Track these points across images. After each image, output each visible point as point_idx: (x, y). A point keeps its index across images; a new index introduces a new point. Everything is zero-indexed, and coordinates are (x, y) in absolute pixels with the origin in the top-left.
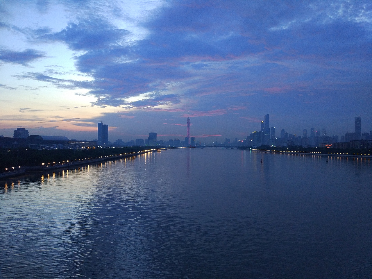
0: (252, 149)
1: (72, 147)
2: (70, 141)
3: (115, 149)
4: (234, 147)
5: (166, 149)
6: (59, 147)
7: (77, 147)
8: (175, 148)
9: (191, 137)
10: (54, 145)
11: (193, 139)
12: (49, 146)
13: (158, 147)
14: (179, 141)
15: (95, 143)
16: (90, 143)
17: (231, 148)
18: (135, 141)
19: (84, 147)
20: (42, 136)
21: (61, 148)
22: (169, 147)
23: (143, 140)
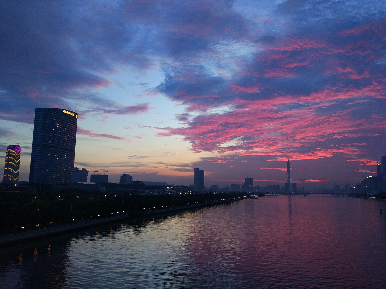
0: (367, 197)
1: (171, 192)
2: (169, 186)
3: (211, 194)
4: (345, 194)
5: (264, 196)
6: (159, 192)
7: (175, 193)
8: (274, 195)
9: (292, 182)
10: (154, 190)
11: (294, 184)
12: (150, 191)
13: (256, 193)
14: (279, 186)
15: (191, 188)
16: (186, 188)
17: (341, 195)
18: (231, 186)
19: (181, 193)
20: (144, 182)
21: (160, 193)
22: (268, 194)
23: (239, 185)
